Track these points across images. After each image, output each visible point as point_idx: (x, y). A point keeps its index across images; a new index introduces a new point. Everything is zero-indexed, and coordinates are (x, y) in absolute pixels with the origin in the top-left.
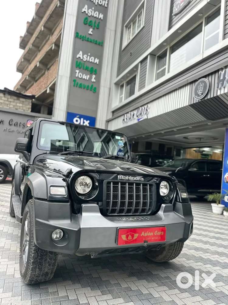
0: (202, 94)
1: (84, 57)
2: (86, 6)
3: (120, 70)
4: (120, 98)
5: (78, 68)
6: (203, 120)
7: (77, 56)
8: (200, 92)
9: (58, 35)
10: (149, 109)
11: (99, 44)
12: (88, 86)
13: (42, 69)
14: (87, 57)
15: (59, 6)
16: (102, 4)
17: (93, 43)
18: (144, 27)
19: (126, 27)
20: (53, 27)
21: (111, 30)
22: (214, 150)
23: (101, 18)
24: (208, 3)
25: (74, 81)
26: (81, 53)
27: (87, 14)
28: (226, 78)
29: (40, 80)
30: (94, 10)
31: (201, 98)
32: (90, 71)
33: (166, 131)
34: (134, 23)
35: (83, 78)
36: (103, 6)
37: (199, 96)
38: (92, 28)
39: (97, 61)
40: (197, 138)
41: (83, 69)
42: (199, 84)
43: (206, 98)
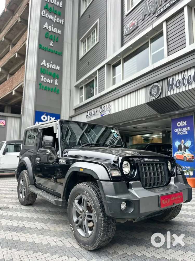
0: (156, 95)
1: (47, 64)
2: (46, 24)
3: (79, 76)
4: (80, 98)
5: (42, 74)
6: (155, 114)
7: (41, 64)
8: (154, 94)
9: (21, 46)
10: (111, 106)
11: (59, 54)
12: (52, 89)
13: (3, 74)
14: (50, 65)
15: (20, 21)
16: (59, 22)
17: (54, 53)
18: (98, 42)
19: (82, 41)
20: (13, 39)
21: (68, 43)
22: (152, 136)
23: (59, 33)
24: (153, 29)
25: (39, 84)
26: (44, 61)
27: (47, 30)
28: (174, 83)
29: (3, 83)
30: (53, 27)
31: (155, 98)
32: (53, 76)
33: (123, 123)
34: (89, 39)
35: (48, 82)
36: (60, 24)
37: (153, 96)
38: (52, 41)
39: (58, 68)
40: (143, 128)
41: (47, 75)
42: (152, 88)
43: (159, 98)
